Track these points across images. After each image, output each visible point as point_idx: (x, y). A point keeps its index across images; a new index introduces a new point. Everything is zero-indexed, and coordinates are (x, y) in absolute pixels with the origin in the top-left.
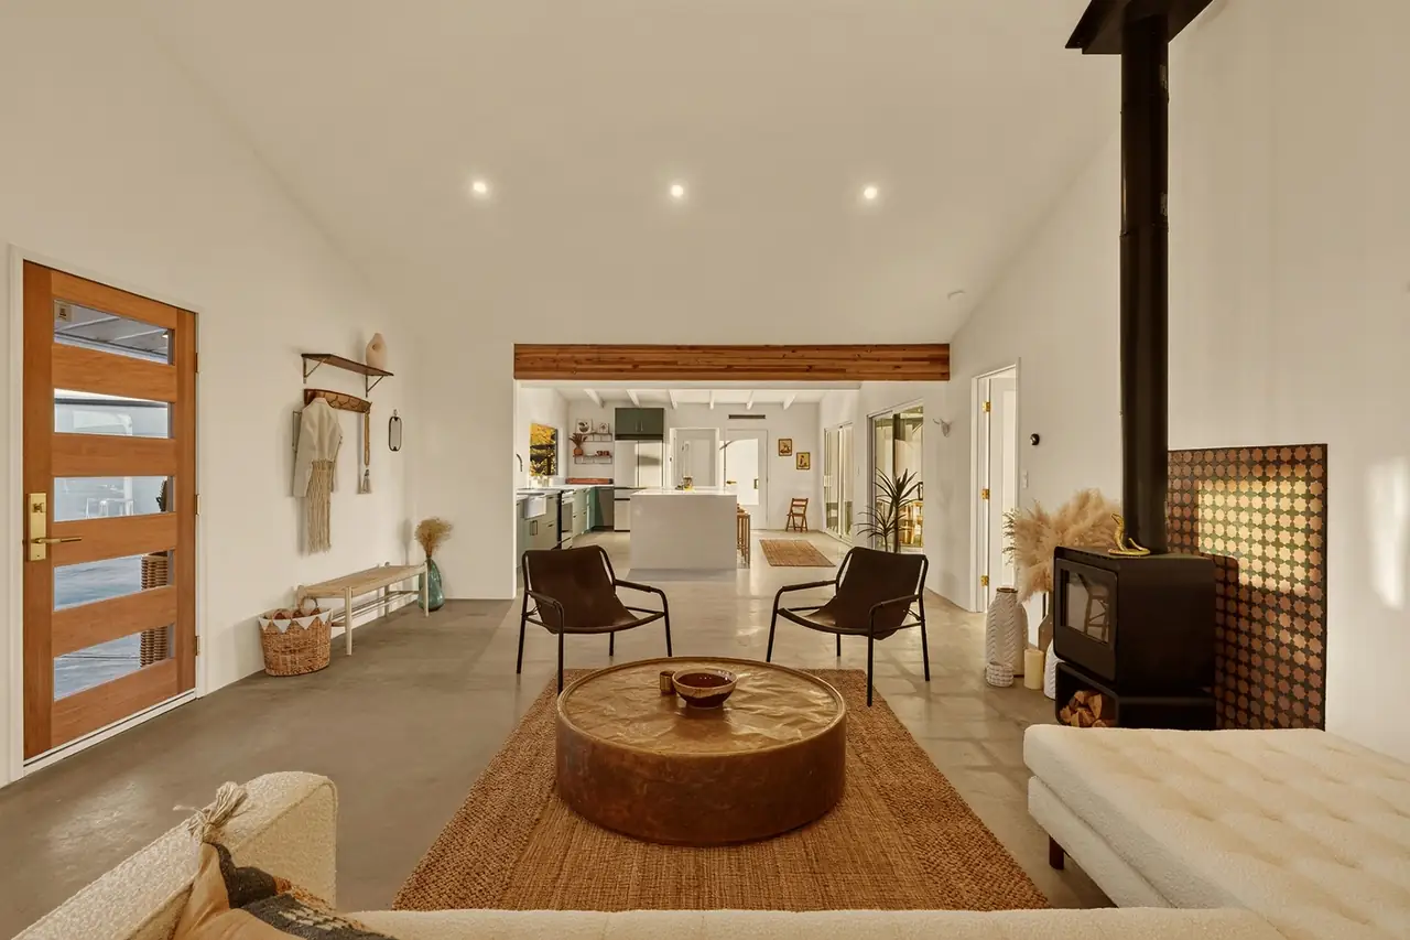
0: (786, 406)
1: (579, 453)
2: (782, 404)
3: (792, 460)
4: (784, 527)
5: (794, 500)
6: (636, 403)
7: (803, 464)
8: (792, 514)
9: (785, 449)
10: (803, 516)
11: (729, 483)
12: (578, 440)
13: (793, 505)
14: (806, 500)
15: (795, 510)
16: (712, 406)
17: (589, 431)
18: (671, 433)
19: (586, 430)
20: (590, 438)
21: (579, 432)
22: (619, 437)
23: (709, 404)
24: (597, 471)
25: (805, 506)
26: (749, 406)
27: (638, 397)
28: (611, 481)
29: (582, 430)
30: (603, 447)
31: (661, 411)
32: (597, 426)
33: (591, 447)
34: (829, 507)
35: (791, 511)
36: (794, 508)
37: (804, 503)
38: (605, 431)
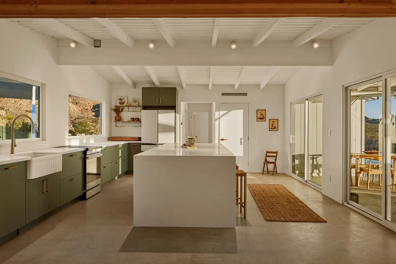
0: (263, 86)
1: (119, 119)
2: (259, 85)
3: (265, 125)
4: (261, 171)
5: (267, 152)
6: (157, 84)
7: (273, 127)
8: (266, 162)
9: (261, 118)
10: (274, 163)
11: (222, 140)
12: (118, 110)
13: (267, 156)
14: (276, 153)
15: (269, 159)
16: (210, 87)
17: (124, 105)
18: (182, 105)
19: (124, 103)
20: (126, 109)
21: (118, 105)
22: (145, 108)
23: (208, 85)
24: (130, 131)
25: (276, 157)
26: (236, 87)
27: (158, 78)
28: (140, 139)
29: (120, 103)
30: (135, 115)
31: (175, 89)
32: (131, 101)
33: (126, 115)
34: (294, 158)
35: (266, 160)
36: (267, 158)
37: (275, 155)
38: (136, 104)
